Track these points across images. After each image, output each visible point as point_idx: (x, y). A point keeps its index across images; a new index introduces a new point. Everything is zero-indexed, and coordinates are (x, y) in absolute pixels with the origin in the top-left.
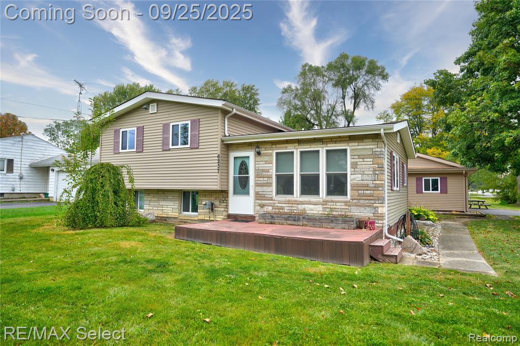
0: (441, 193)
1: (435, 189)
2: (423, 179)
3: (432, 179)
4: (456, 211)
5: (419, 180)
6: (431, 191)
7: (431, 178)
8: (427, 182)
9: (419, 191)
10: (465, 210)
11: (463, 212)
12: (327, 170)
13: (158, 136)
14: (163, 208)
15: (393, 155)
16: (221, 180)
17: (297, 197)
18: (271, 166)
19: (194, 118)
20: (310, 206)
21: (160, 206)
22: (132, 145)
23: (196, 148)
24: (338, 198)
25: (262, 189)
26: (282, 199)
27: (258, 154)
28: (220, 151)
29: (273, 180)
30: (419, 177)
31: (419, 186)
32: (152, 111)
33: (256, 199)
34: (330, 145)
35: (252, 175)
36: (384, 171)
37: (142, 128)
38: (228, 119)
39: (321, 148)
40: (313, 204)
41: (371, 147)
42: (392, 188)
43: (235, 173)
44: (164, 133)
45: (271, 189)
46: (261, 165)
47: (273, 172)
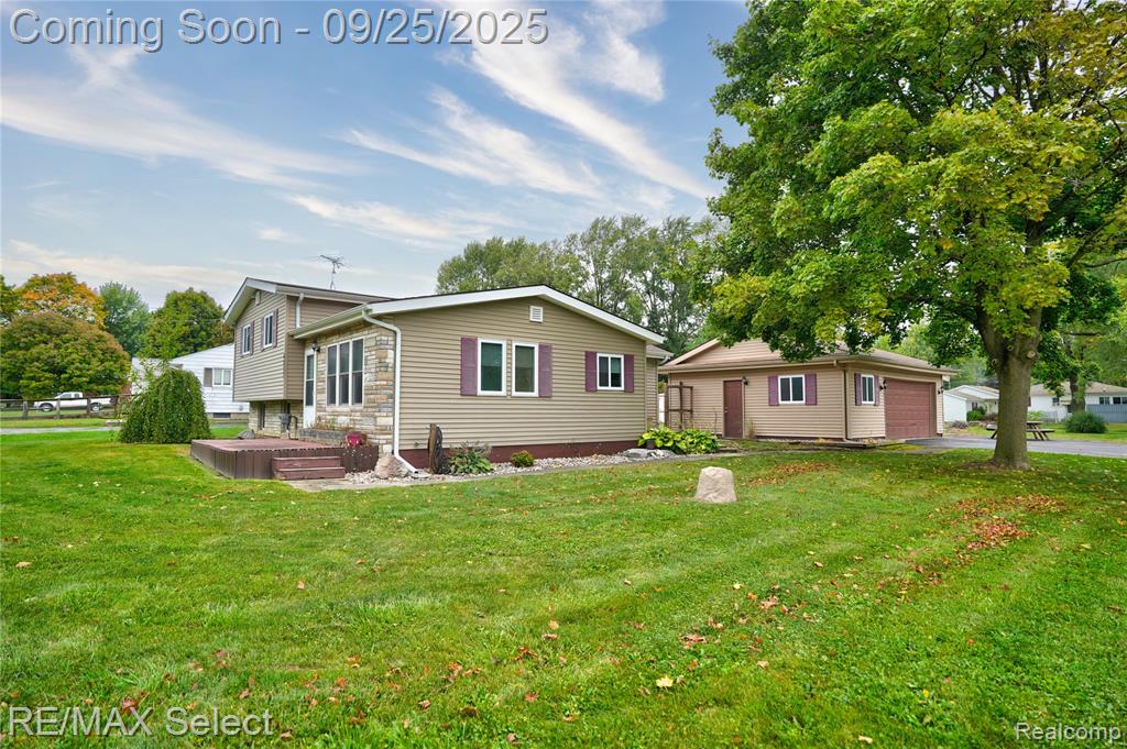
0: (806, 404)
1: (798, 397)
2: (780, 377)
3: (793, 379)
4: (827, 439)
5: (772, 380)
7: (790, 377)
8: (785, 382)
9: (773, 402)
10: (844, 437)
11: (841, 439)
12: (354, 369)
13: (259, 334)
14: (274, 423)
15: (480, 342)
16: (287, 386)
17: (337, 407)
18: (325, 367)
19: (275, 309)
20: (344, 418)
21: (272, 423)
22: (249, 346)
23: (275, 347)
24: (359, 407)
25: (320, 397)
26: (330, 409)
27: (318, 351)
28: (287, 348)
29: (325, 385)
30: (771, 374)
31: (772, 391)
32: (257, 303)
33: (317, 411)
34: (354, 335)
35: (315, 380)
36: (387, 367)
37: (253, 324)
38: (301, 305)
39: (350, 340)
40: (345, 415)
41: (376, 334)
42: (467, 391)
43: (308, 378)
44: (262, 329)
45: (325, 396)
46: (320, 365)
47: (326, 375)
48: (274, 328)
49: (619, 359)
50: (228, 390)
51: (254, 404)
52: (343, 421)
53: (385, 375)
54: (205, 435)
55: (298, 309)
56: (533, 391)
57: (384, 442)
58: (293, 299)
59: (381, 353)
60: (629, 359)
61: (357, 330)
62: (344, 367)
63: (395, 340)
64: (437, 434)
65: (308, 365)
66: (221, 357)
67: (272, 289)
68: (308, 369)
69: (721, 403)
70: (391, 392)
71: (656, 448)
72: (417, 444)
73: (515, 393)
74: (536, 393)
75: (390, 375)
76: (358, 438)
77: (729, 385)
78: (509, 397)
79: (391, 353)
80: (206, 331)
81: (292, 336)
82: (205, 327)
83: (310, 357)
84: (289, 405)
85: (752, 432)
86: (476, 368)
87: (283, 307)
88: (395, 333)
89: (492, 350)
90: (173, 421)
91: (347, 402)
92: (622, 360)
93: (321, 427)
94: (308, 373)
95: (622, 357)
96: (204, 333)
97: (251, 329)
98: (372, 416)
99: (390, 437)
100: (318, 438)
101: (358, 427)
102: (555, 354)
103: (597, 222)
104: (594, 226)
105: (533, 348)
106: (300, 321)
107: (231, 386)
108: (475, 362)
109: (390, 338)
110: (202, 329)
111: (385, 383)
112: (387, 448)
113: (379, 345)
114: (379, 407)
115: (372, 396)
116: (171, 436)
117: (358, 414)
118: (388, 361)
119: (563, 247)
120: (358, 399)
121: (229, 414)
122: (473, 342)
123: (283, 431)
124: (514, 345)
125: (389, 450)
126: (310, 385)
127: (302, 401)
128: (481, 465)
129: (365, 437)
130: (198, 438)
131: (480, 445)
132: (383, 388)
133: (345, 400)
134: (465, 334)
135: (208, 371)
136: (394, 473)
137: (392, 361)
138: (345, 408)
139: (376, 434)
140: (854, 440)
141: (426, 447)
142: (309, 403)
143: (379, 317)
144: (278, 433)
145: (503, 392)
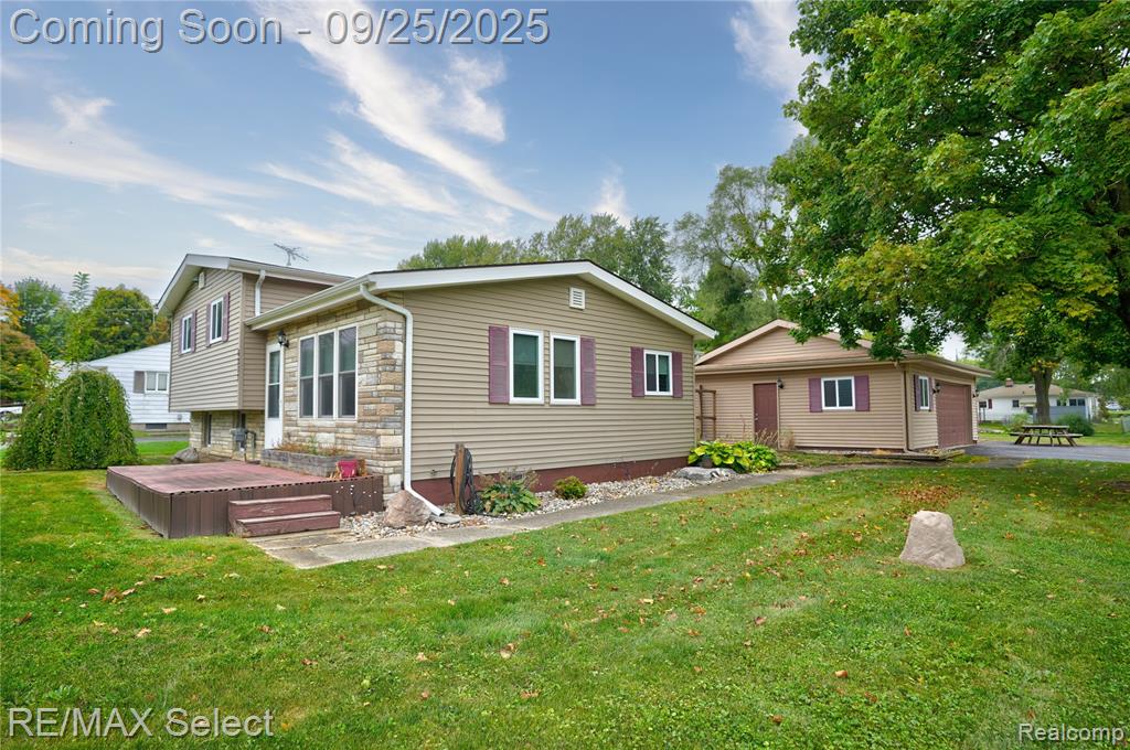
0: (857, 410)
1: (846, 401)
2: (823, 380)
3: (839, 381)
4: (885, 449)
5: (814, 383)
6: (838, 407)
7: (836, 379)
8: (830, 386)
9: (814, 408)
10: (904, 447)
11: (902, 450)
12: (342, 367)
13: (204, 325)
14: (223, 441)
15: (512, 332)
16: (243, 393)
17: (316, 419)
18: (296, 366)
19: (226, 292)
20: (326, 435)
21: (221, 439)
22: (191, 341)
23: (226, 341)
24: (348, 420)
25: (290, 405)
26: (304, 422)
27: (287, 345)
28: (243, 343)
29: (297, 391)
30: (814, 376)
31: (814, 396)
32: (201, 285)
33: (285, 425)
34: (341, 322)
35: (281, 383)
36: (394, 365)
37: (196, 313)
38: (262, 287)
39: (334, 329)
40: (328, 431)
41: (377, 320)
42: (496, 399)
43: (271, 381)
44: (208, 320)
45: (296, 406)
46: (289, 365)
47: (298, 377)
48: (224, 317)
49: (667, 357)
50: (163, 398)
51: (196, 415)
52: (326, 440)
53: (392, 377)
54: (130, 457)
55: (258, 292)
56: (573, 397)
57: (391, 470)
58: (251, 279)
59: (384, 346)
60: (677, 357)
61: (346, 316)
62: (325, 365)
63: (405, 329)
64: (464, 457)
65: (272, 365)
66: (155, 358)
67: (224, 266)
68: (271, 370)
69: (751, 409)
70: (400, 400)
71: (714, 466)
72: (434, 472)
73: (554, 401)
74: (577, 400)
75: (397, 377)
76: (355, 465)
77: (760, 388)
78: (547, 406)
79: (399, 346)
80: (139, 331)
81: (250, 327)
82: (137, 327)
83: (274, 355)
84: (244, 416)
85: (791, 443)
86: (507, 368)
87: (237, 287)
88: (405, 317)
89: (526, 343)
90: (84, 438)
91: (331, 413)
92: (670, 359)
93: (293, 449)
94: (271, 375)
95: (670, 355)
96: (137, 334)
97: (194, 320)
98: (372, 434)
99: (399, 463)
100: (290, 464)
101: (350, 448)
102: (599, 349)
103: (564, 219)
104: (562, 224)
105: (573, 342)
106: (262, 308)
107: (167, 392)
108: (506, 359)
109: (399, 325)
110: (134, 330)
111: (391, 387)
112: (395, 479)
113: (383, 336)
114: (384, 421)
115: (372, 407)
116: (82, 459)
117: (350, 430)
118: (395, 356)
119: (528, 245)
120: (348, 408)
121: (164, 425)
122: (503, 332)
123: (236, 449)
124: (552, 337)
125: (399, 483)
126: (274, 391)
127: (263, 412)
128: (527, 500)
129: (361, 463)
130: (119, 463)
131: (519, 469)
132: (388, 394)
133: (327, 410)
134: (492, 321)
135: (139, 375)
136: (414, 519)
137: (401, 357)
138: (327, 422)
139: (377, 459)
140: (917, 450)
141: (448, 475)
142: (274, 413)
143: (383, 295)
144: (229, 451)
145: (540, 400)
